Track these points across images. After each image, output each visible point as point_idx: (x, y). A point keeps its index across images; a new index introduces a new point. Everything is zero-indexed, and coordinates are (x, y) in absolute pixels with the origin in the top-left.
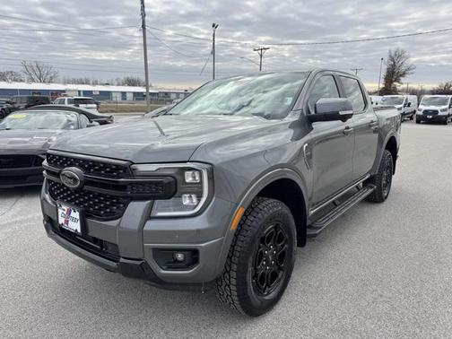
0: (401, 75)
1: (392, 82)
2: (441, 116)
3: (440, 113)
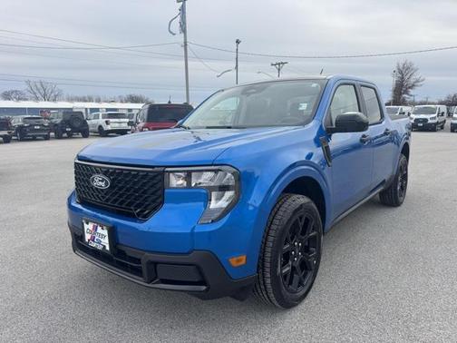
0: (410, 88)
1: (401, 94)
2: (431, 124)
3: (430, 121)
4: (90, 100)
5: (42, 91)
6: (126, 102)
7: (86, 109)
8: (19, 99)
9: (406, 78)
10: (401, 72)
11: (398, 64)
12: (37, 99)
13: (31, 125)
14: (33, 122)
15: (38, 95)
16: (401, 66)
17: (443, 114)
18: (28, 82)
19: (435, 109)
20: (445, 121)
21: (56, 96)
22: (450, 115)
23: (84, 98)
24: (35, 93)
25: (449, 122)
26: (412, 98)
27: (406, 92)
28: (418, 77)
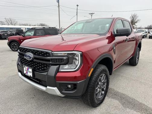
4: (27, 25)
5: (10, 22)
6: (39, 26)
7: (26, 28)
8: (3, 24)
9: (134, 19)
10: (133, 17)
11: (132, 14)
12: (9, 24)
13: (3, 34)
14: (5, 33)
15: (9, 23)
16: (133, 15)
17: (147, 32)
18: (5, 19)
19: (144, 30)
20: (147, 35)
21: (15, 23)
22: (149, 33)
23: (25, 24)
24: (8, 22)
25: (148, 35)
26: (136, 26)
27: (134, 24)
28: (138, 19)
